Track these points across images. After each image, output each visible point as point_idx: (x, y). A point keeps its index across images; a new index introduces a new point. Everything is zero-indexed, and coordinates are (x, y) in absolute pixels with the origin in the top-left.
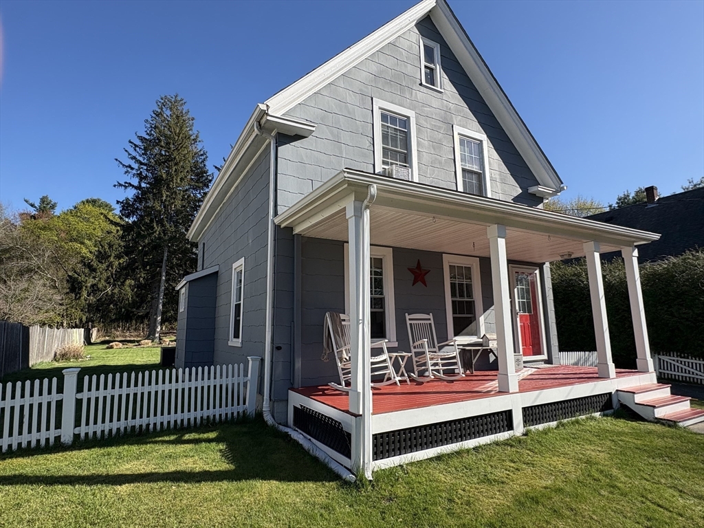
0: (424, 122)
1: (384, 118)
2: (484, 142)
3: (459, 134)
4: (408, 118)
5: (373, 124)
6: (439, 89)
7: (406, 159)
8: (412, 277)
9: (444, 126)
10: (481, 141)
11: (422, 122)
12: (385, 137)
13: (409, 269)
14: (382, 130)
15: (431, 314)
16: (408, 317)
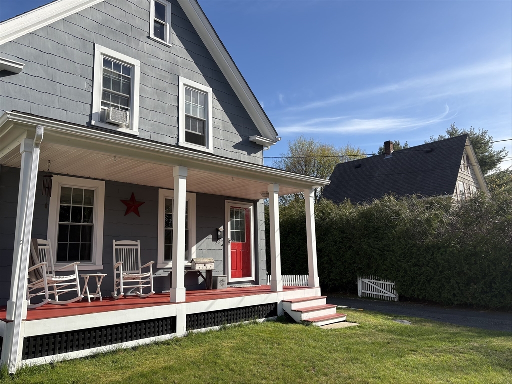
0: (149, 71)
1: (107, 63)
2: (209, 94)
3: (185, 85)
4: (134, 66)
5: (94, 69)
6: (168, 44)
7: (127, 103)
8: (125, 208)
9: (171, 77)
10: (207, 93)
11: (148, 71)
12: (106, 81)
13: (121, 201)
14: (104, 75)
15: (139, 241)
16: (115, 243)
